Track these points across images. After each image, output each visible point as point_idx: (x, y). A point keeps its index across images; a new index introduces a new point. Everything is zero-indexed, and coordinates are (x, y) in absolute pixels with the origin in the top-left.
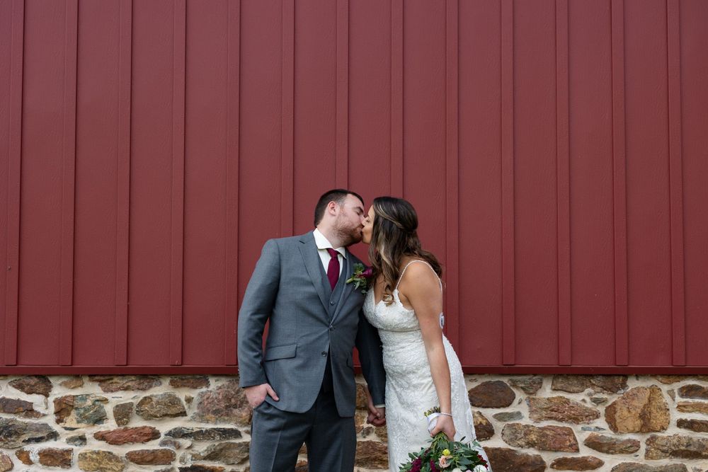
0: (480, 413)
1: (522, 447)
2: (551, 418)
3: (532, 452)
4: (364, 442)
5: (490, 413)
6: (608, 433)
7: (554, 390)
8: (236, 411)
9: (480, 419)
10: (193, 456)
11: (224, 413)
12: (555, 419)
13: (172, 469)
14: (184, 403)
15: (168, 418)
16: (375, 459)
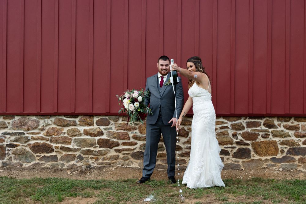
0: (99, 128)
1: (112, 138)
2: (121, 129)
3: (115, 140)
4: (63, 137)
5: (102, 128)
6: (139, 134)
7: (122, 121)
8: (23, 127)
9: (99, 130)
10: (10, 140)
11: (19, 127)
12: (122, 130)
13: (4, 144)
14: (7, 124)
15: (2, 129)
16: (66, 142)
